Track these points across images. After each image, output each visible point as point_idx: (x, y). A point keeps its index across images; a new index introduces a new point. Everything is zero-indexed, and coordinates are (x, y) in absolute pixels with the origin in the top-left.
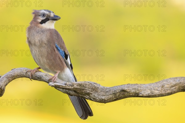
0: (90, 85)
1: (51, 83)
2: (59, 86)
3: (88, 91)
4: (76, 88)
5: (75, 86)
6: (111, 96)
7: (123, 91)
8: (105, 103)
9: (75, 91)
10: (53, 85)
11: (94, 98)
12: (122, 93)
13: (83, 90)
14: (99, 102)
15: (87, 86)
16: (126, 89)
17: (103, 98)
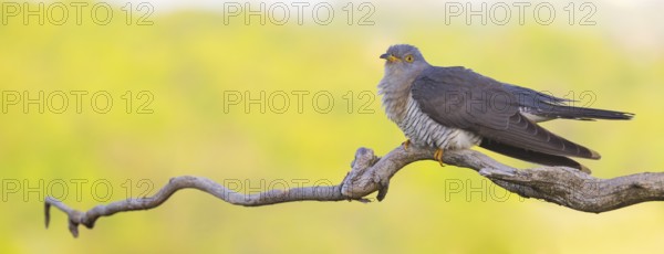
0: (567, 175)
1: (484, 171)
2: (502, 176)
3: (562, 188)
4: (537, 182)
5: (535, 177)
6: (609, 198)
7: (636, 187)
8: (597, 212)
9: (534, 188)
10: (489, 173)
11: (573, 203)
12: (634, 191)
13: (552, 184)
14: (586, 211)
15: (559, 176)
16: (641, 182)
17: (594, 201)
